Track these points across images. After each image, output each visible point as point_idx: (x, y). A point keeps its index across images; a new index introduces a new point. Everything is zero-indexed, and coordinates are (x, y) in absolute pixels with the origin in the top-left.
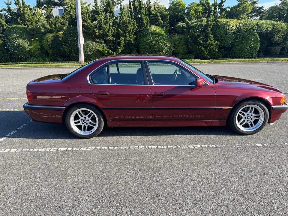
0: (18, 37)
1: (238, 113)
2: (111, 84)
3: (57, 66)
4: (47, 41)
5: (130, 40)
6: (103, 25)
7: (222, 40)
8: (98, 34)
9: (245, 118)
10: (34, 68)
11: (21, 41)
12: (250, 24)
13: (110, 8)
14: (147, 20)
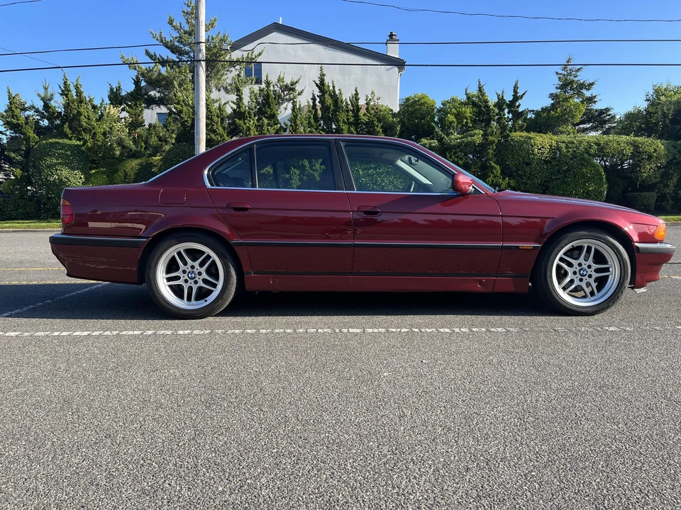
0: (60, 164)
1: (557, 261)
2: (257, 189)
4: (126, 174)
7: (520, 176)
9: (575, 273)
11: (65, 172)
12: (581, 142)
13: (270, 109)
14: (352, 133)
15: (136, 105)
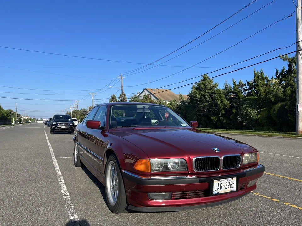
0: (247, 107)
3: (270, 135)
10: (249, 135)
11: (249, 110)
15: (288, 76)
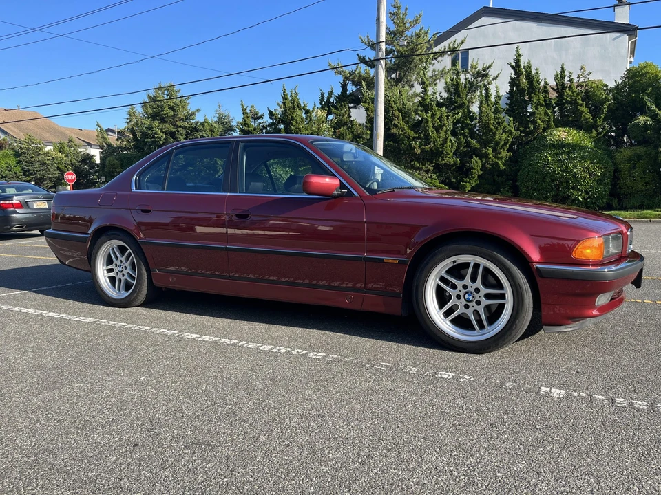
2: (164, 192)
5: (497, 164)
6: (432, 131)
8: (418, 151)
9: (459, 297)
13: (461, 98)
14: (548, 115)
15: (341, 106)
